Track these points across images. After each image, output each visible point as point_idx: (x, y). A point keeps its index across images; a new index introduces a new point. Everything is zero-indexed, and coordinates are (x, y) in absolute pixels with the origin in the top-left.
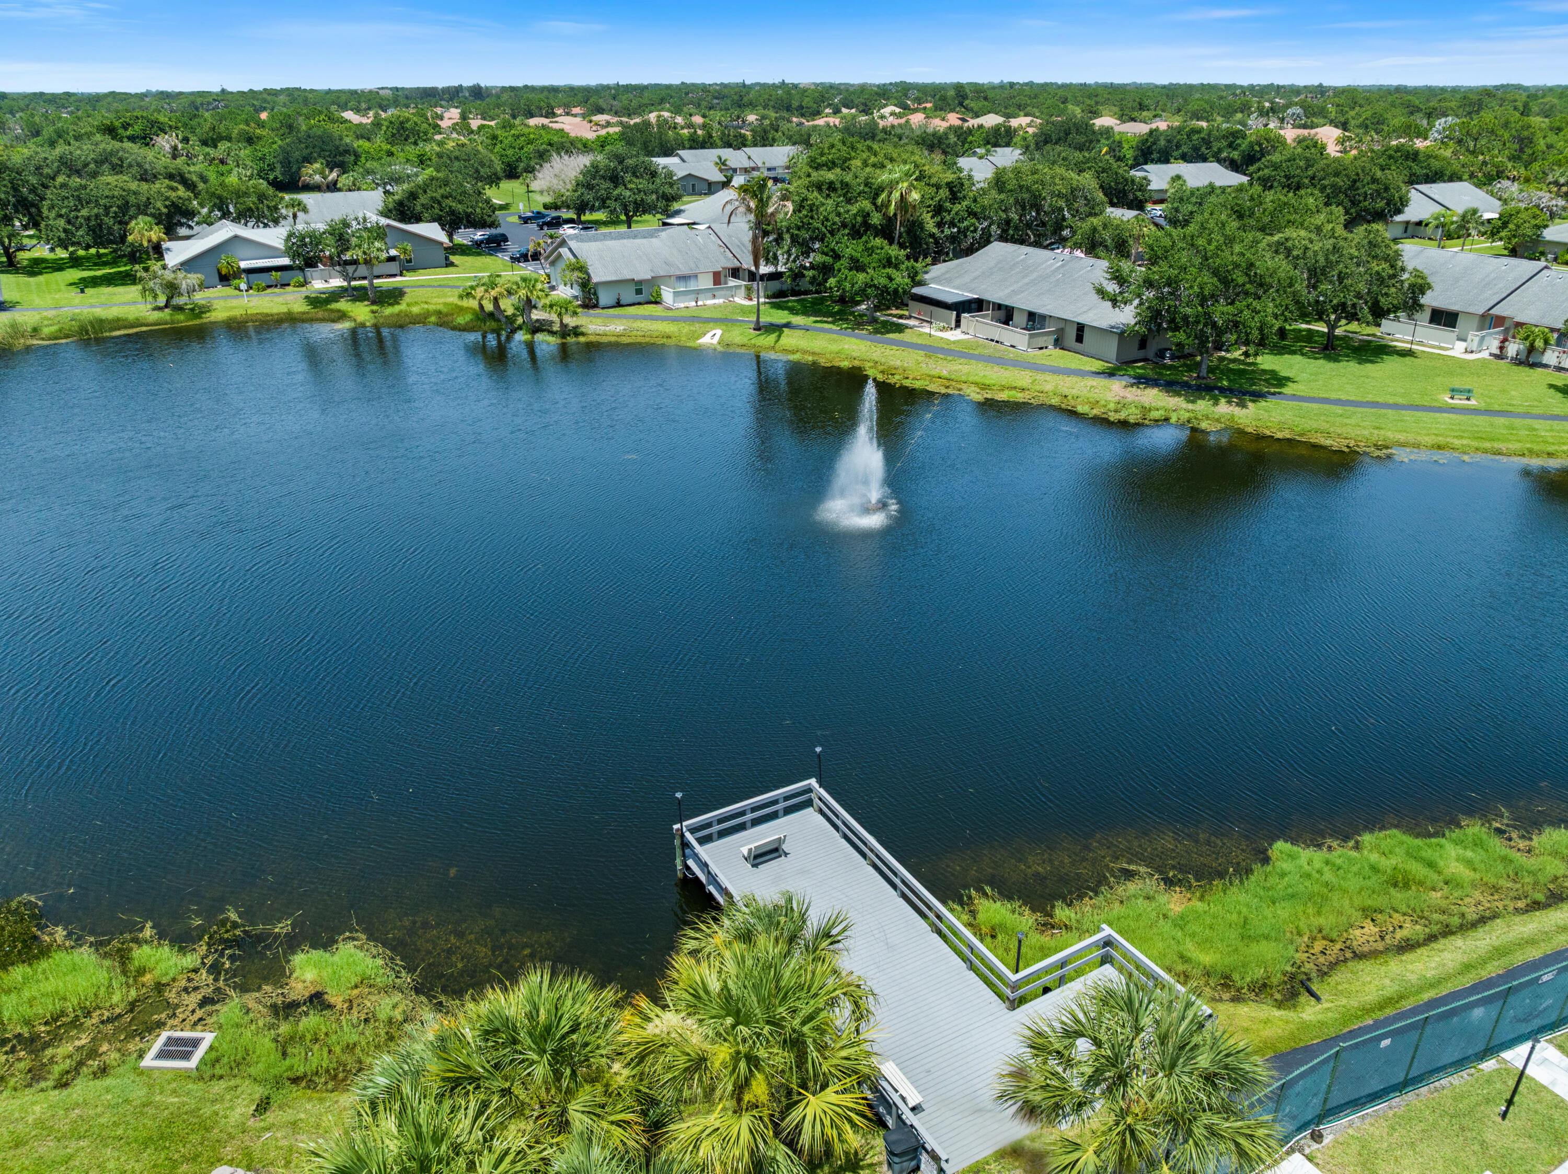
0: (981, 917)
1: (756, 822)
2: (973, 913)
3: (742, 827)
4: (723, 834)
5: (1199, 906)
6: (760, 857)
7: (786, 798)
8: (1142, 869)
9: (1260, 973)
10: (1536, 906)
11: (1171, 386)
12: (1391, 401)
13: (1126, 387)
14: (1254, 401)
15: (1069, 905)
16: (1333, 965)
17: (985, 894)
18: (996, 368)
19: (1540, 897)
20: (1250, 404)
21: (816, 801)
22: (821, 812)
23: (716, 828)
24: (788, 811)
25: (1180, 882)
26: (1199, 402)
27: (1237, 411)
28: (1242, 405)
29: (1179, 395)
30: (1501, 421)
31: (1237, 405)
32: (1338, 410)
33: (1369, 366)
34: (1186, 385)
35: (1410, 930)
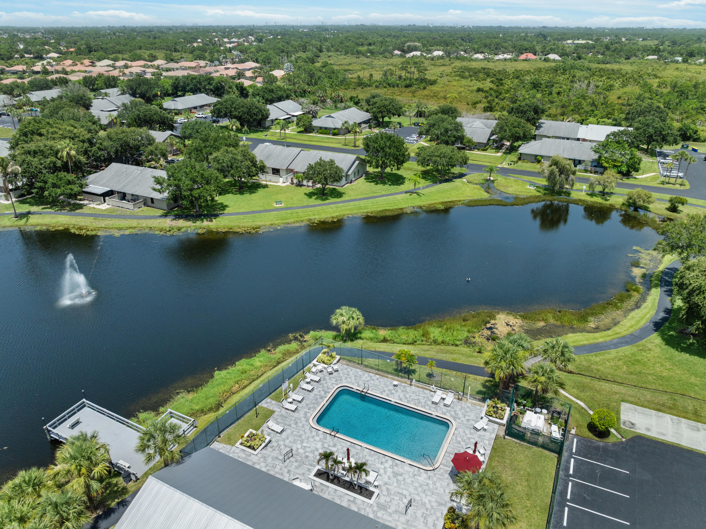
0: (140, 419)
1: (69, 417)
2: (138, 418)
3: (66, 420)
4: (60, 424)
5: (195, 395)
6: (73, 426)
7: (77, 407)
8: (182, 391)
9: (210, 406)
10: (275, 366)
11: (187, 217)
12: (258, 210)
13: (172, 220)
14: (215, 219)
15: (163, 407)
16: (227, 398)
17: (141, 412)
18: (123, 220)
19: (275, 364)
20: (214, 220)
21: (87, 405)
22: (89, 407)
23: (57, 423)
24: (79, 410)
25: (191, 391)
26: (197, 222)
27: (210, 223)
28: (211, 221)
29: (190, 221)
30: (289, 211)
31: (210, 221)
32: (241, 217)
33: (253, 194)
34: (192, 216)
35: (246, 382)
